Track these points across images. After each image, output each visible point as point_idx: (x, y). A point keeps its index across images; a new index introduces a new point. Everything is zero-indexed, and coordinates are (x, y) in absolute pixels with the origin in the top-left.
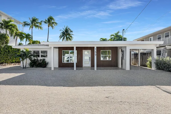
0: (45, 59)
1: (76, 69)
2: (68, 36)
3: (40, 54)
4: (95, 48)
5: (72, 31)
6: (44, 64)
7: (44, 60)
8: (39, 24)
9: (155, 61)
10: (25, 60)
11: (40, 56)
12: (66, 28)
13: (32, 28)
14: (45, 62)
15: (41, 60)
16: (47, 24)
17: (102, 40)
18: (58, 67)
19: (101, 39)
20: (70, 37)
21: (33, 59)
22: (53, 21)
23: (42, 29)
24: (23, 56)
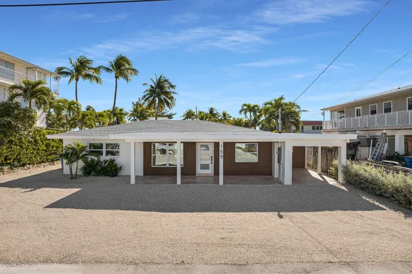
0: (114, 160)
1: (182, 183)
2: (163, 97)
3: (104, 150)
4: (221, 144)
5: (172, 87)
6: (112, 170)
7: (112, 161)
8: (93, 71)
9: (342, 169)
10: (75, 164)
11: (104, 153)
12: (160, 79)
13: (77, 80)
14: (116, 166)
15: (106, 161)
16: (113, 74)
17: (245, 107)
18: (142, 175)
19: (245, 105)
20: (167, 99)
21: (89, 159)
22: (127, 66)
23: (100, 83)
24: (71, 156)
